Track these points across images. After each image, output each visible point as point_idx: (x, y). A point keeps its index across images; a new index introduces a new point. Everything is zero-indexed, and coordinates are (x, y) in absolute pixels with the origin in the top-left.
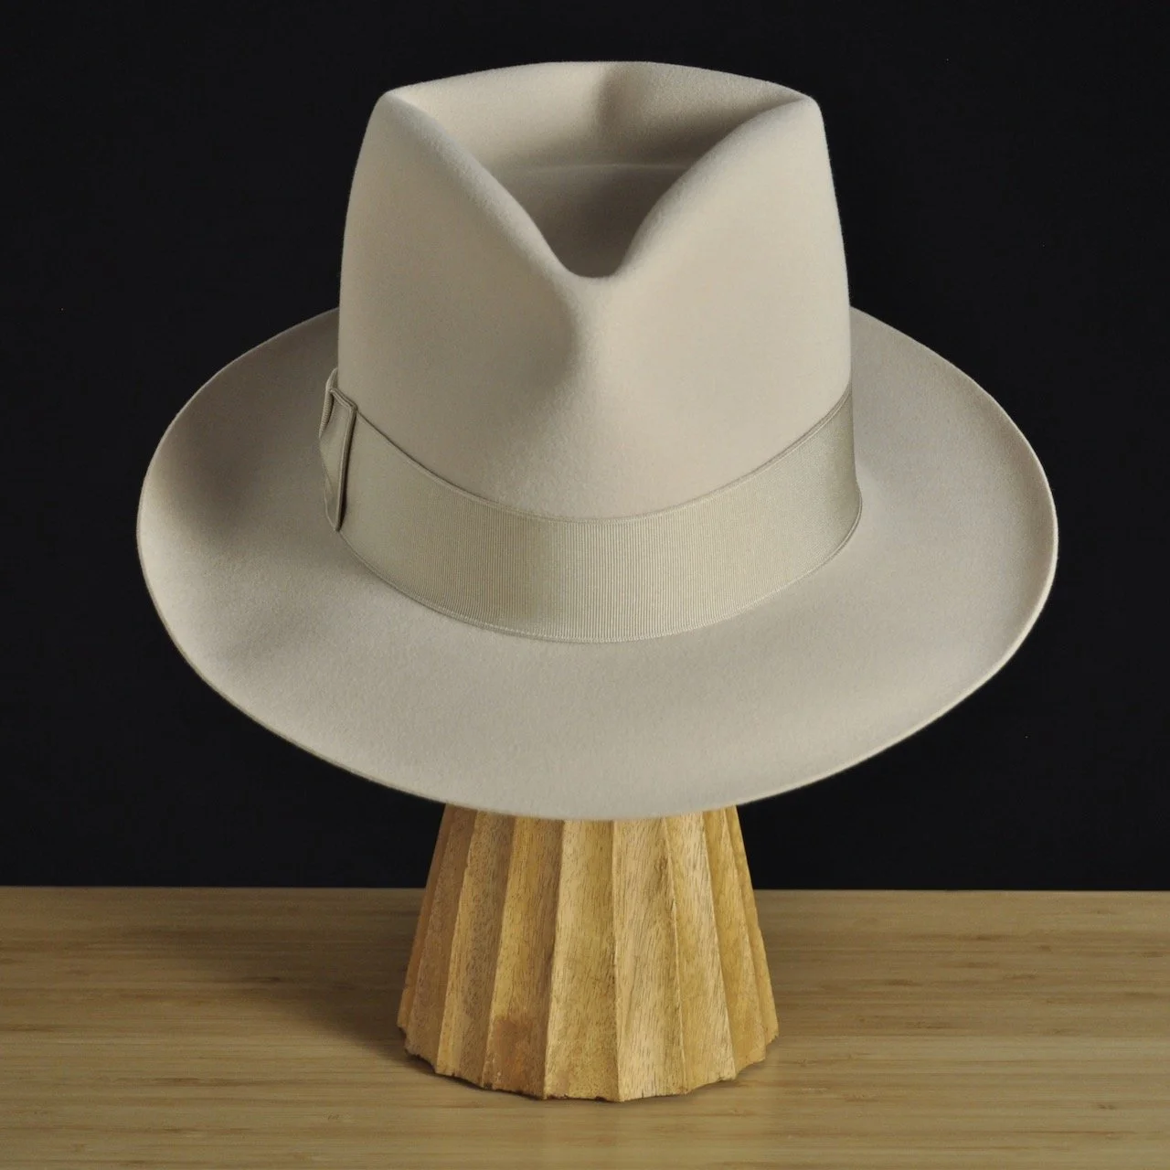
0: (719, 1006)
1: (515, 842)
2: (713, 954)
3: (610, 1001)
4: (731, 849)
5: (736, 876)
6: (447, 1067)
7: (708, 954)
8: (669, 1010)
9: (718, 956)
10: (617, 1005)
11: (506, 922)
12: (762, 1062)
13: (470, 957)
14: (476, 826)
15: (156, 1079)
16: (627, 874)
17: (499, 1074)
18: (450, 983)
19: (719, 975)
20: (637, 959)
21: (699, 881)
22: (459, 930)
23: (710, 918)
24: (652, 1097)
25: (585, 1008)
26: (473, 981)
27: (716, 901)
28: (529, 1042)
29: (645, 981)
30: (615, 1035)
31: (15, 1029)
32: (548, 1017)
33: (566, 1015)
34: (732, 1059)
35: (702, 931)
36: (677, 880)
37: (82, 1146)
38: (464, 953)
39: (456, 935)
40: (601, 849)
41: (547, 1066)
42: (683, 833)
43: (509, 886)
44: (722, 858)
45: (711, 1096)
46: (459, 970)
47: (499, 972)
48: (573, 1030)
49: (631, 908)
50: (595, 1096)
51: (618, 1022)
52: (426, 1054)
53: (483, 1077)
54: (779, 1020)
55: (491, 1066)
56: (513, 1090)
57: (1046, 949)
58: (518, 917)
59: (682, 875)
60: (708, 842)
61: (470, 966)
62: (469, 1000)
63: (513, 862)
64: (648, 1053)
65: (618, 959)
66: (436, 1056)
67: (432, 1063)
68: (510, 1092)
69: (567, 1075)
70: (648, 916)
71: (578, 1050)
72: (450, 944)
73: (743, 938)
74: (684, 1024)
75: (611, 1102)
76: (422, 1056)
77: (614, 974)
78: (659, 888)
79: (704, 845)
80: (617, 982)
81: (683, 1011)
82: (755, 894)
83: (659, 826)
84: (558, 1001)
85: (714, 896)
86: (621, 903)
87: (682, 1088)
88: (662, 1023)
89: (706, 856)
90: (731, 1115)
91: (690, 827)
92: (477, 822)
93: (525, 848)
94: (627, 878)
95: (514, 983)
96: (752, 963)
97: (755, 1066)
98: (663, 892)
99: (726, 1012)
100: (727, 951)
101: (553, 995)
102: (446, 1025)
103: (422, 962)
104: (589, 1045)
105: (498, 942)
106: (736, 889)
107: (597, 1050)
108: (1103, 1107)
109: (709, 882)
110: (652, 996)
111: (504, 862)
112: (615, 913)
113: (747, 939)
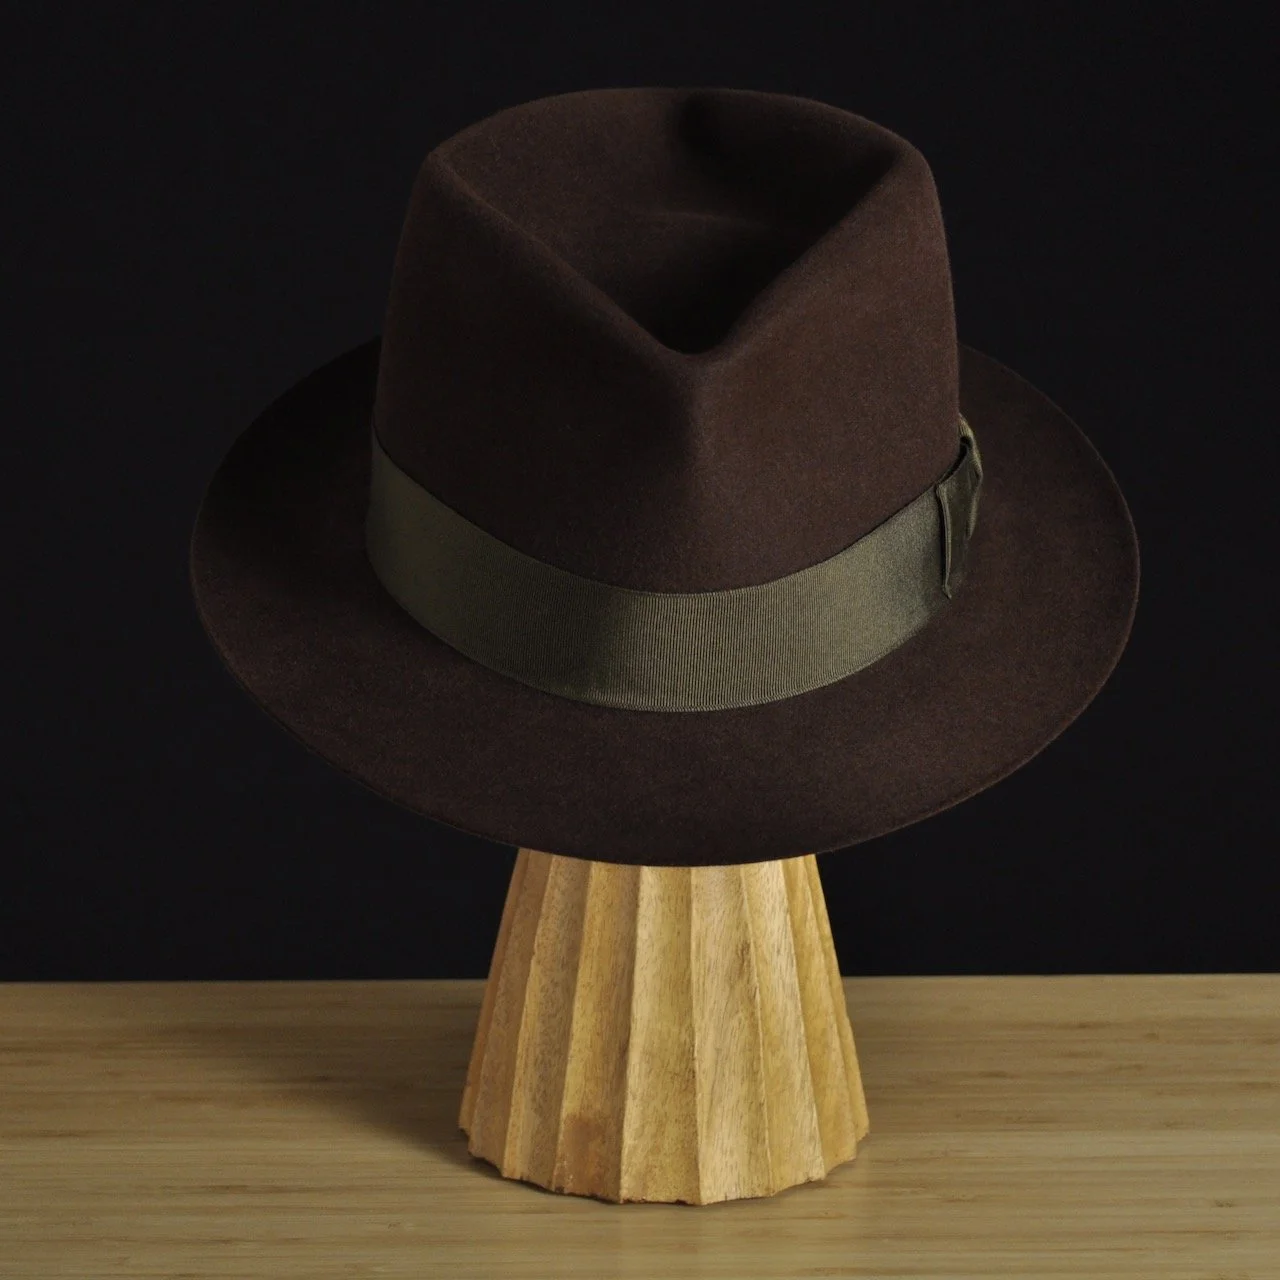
0: (807, 1103)
1: (586, 927)
2: (800, 1045)
3: (691, 1096)
4: (817, 933)
5: (823, 961)
6: (514, 1170)
7: (794, 1045)
8: (754, 1107)
9: (805, 1047)
10: (697, 1103)
11: (577, 1014)
12: (853, 1161)
13: (538, 1052)
14: (544, 910)
15: (203, 1187)
16: (707, 960)
17: (571, 1177)
18: (516, 1080)
19: (806, 1068)
20: (718, 1051)
21: (784, 967)
22: (526, 1023)
23: (796, 1007)
24: (737, 1200)
25: (663, 1103)
26: (542, 1078)
27: (802, 988)
28: (604, 1142)
29: (727, 1075)
30: (695, 1133)
31: (46, 1135)
32: (624, 1115)
33: (643, 1112)
34: (821, 1158)
35: (788, 1018)
36: (761, 966)
37: (125, 1259)
38: (531, 1049)
39: (522, 1027)
40: (679, 933)
41: (624, 1168)
42: (766, 915)
43: (580, 975)
44: (808, 943)
45: (799, 1198)
46: (526, 1065)
47: (569, 1068)
48: (650, 1129)
49: (711, 995)
50: (674, 1198)
51: (698, 1120)
52: (491, 1157)
53: (554, 1181)
54: (870, 1116)
55: (562, 1167)
56: (587, 1193)
57: (1153, 1036)
58: (590, 1006)
59: (765, 961)
60: (793, 925)
61: (539, 1061)
62: (538, 1097)
63: (585, 950)
64: (732, 1152)
65: (698, 1051)
66: (502, 1159)
67: (498, 1167)
68: (583, 1197)
69: (645, 1176)
70: (729, 1006)
71: (656, 1150)
72: (517, 1037)
73: (832, 1027)
74: (770, 1120)
75: (693, 1205)
76: (487, 1159)
77: (694, 1067)
78: (741, 973)
79: (789, 928)
80: (698, 1079)
81: (768, 1108)
82: (843, 982)
83: (740, 909)
84: (634, 1098)
85: (800, 983)
86: (701, 992)
87: (768, 1189)
88: (746, 1118)
89: (791, 940)
90: (820, 1218)
91: (773, 908)
92: (544, 905)
93: (596, 933)
94: (707, 963)
95: (587, 1080)
96: (841, 1056)
97: (845, 1166)
98: (745, 979)
99: (814, 1109)
100: (814, 1041)
101: (629, 1092)
102: (513, 1126)
103: (486, 1057)
104: (668, 1144)
105: (569, 1034)
106: (823, 975)
107: (678, 1149)
108: (1221, 1206)
109: (795, 967)
110: (735, 1090)
111: (574, 949)
112: (694, 1002)
113: (836, 1028)
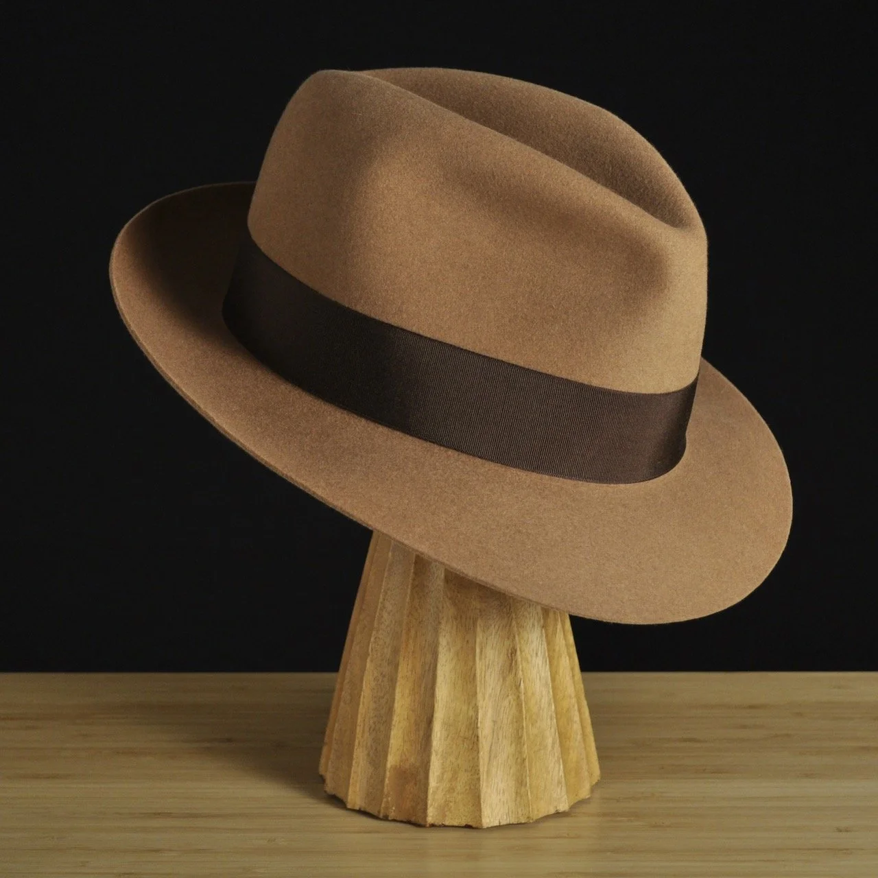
0: (556, 758)
2: (551, 719)
3: (476, 753)
4: (564, 641)
5: (568, 662)
6: (355, 803)
7: (547, 719)
8: (519, 760)
9: (555, 721)
10: (480, 758)
11: (398, 697)
12: (589, 798)
13: (371, 722)
16: (487, 660)
17: (393, 808)
18: (357, 742)
19: (555, 735)
20: (495, 723)
21: (540, 664)
22: (363, 703)
23: (549, 693)
24: (507, 825)
25: (457, 758)
26: (374, 740)
27: (553, 680)
28: (416, 784)
29: (501, 739)
30: (479, 779)
32: (429, 766)
33: (443, 764)
34: (566, 796)
35: (543, 700)
36: (524, 664)
38: (367, 719)
39: (361, 705)
40: (468, 641)
41: (429, 802)
42: (528, 629)
43: (400, 670)
46: (363, 731)
47: (393, 734)
48: (448, 776)
49: (490, 685)
50: (464, 824)
51: (481, 770)
52: (340, 794)
53: (382, 810)
55: (387, 801)
56: (405, 820)
57: (800, 714)
58: (407, 691)
59: (527, 661)
60: (546, 637)
61: (372, 729)
62: (371, 753)
63: (403, 653)
64: (503, 792)
65: (481, 722)
66: (347, 795)
67: (344, 801)
68: (401, 822)
69: (444, 808)
70: (503, 691)
71: (451, 790)
72: (357, 713)
73: (574, 706)
74: (530, 770)
76: (337, 795)
77: (478, 733)
78: (511, 670)
79: (544, 639)
80: (480, 741)
81: (529, 761)
82: (582, 675)
83: (511, 624)
84: (437, 755)
85: (551, 676)
86: (483, 682)
87: (529, 817)
88: (514, 769)
89: (546, 647)
90: (564, 838)
91: (533, 625)
92: (376, 622)
93: (411, 641)
95: (404, 742)
96: (580, 726)
97: (582, 802)
98: (513, 673)
99: (561, 763)
101: (433, 750)
102: (355, 772)
103: (336, 726)
104: (460, 786)
105: (392, 711)
106: (568, 671)
107: (466, 790)
108: (841, 831)
109: (548, 665)
110: (506, 749)
111: (396, 651)
112: (478, 689)
113: (576, 707)
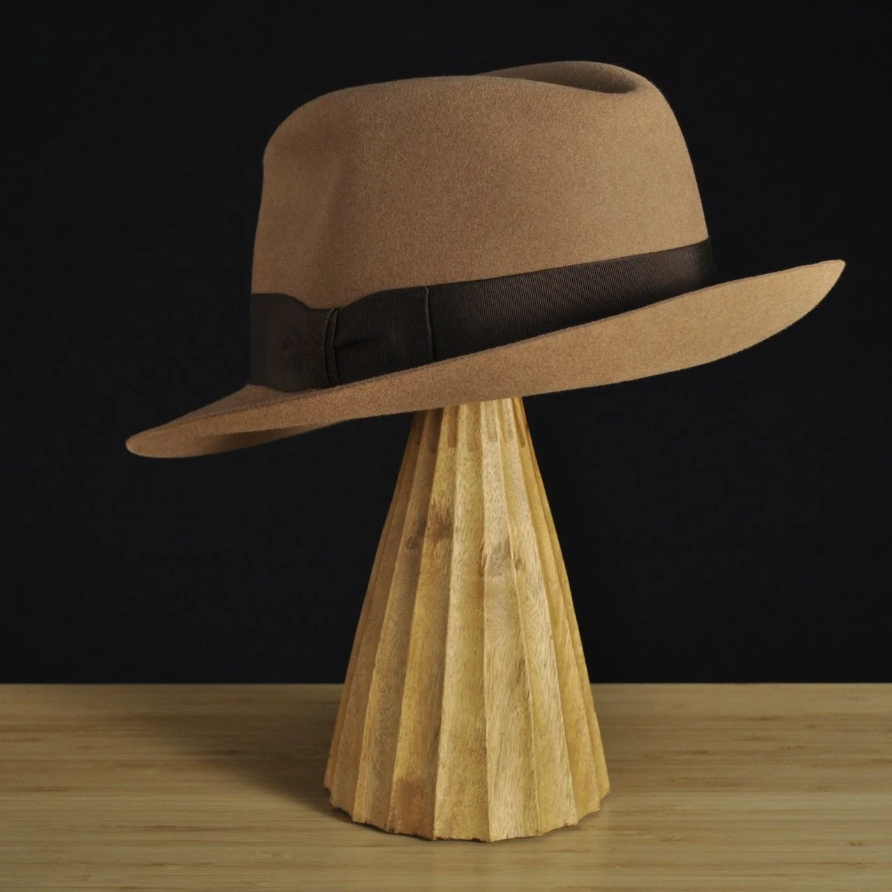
0: (565, 771)
1: (411, 648)
2: (560, 731)
3: (483, 766)
4: (573, 652)
5: (577, 673)
6: (361, 816)
7: (556, 731)
8: (527, 774)
9: (564, 733)
10: (488, 770)
11: (404, 708)
13: (378, 734)
14: (382, 636)
19: (564, 747)
20: (502, 735)
21: (549, 676)
22: (369, 715)
23: (557, 704)
24: (515, 838)
25: (464, 771)
26: (380, 753)
27: (562, 691)
28: (423, 797)
29: (509, 751)
30: (486, 792)
32: (436, 778)
33: (450, 777)
35: (552, 712)
36: (532, 675)
37: (88, 876)
38: (373, 732)
39: (367, 717)
40: (475, 652)
41: (436, 815)
43: (406, 681)
44: (566, 660)
45: (558, 838)
46: (369, 744)
48: (455, 788)
49: (498, 696)
50: (471, 837)
51: (488, 783)
52: (345, 807)
53: (388, 824)
54: (610, 781)
55: (394, 815)
56: (411, 833)
58: (414, 702)
59: (536, 672)
60: (555, 647)
61: (378, 741)
62: (377, 766)
63: (410, 664)
64: (512, 805)
65: (489, 735)
66: (352, 808)
67: (350, 814)
68: (408, 835)
69: (451, 822)
71: (459, 803)
72: (363, 724)
74: (539, 783)
75: (484, 842)
76: (343, 808)
77: (485, 745)
78: (519, 680)
79: (553, 649)
80: (488, 754)
81: (537, 775)
82: (591, 686)
84: (444, 767)
85: (560, 688)
86: (490, 693)
87: (537, 831)
88: (522, 782)
89: (554, 657)
90: (573, 851)
92: (382, 633)
93: (418, 652)
94: (495, 673)
95: (411, 754)
97: (591, 815)
98: (521, 685)
99: (570, 775)
100: (570, 728)
101: (440, 762)
102: (360, 786)
103: (342, 738)
104: (467, 799)
105: (399, 722)
106: (577, 682)
107: (474, 803)
108: (854, 845)
109: (557, 677)
110: (514, 762)
112: (486, 700)
113: (585, 719)
